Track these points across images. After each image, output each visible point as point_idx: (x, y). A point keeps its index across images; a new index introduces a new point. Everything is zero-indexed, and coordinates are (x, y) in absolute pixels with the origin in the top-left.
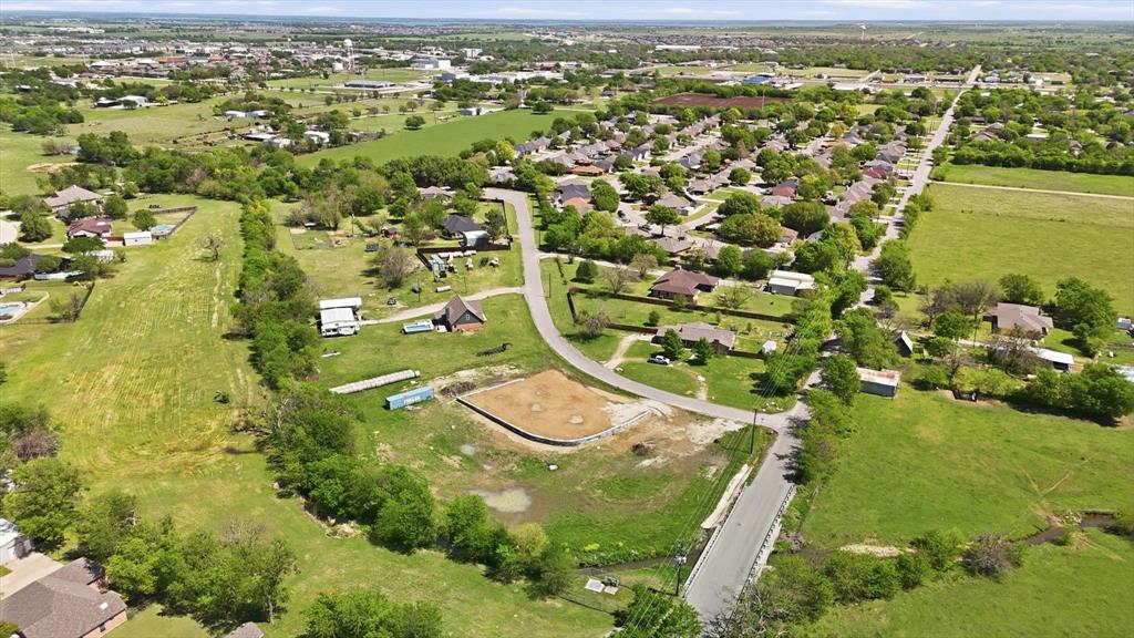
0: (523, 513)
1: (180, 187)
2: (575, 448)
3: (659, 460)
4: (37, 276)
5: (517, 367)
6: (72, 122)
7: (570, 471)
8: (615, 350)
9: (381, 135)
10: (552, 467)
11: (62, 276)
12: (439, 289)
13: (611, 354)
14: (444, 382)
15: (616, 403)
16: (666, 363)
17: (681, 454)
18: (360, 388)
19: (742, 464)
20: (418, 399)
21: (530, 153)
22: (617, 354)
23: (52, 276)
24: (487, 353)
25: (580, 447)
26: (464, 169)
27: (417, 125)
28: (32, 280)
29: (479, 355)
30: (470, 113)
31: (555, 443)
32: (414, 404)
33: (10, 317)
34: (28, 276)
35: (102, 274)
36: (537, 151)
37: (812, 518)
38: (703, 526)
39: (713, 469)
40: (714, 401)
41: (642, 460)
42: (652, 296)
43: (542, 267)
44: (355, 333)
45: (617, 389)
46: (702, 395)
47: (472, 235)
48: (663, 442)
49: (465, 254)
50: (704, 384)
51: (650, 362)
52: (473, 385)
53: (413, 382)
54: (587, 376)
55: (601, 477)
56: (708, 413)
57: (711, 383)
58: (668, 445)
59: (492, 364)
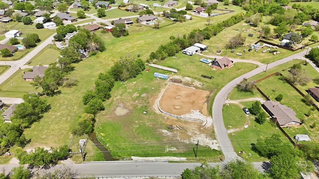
0: (116, 116)
1: (240, 4)
3: (169, 134)
4: (170, 18)
5: (203, 85)
7: (146, 117)
8: (242, 99)
10: (144, 112)
11: (173, 19)
12: (238, 54)
13: (238, 99)
14: (177, 77)
15: (200, 111)
16: (246, 113)
17: (178, 138)
18: (160, 68)
19: (185, 157)
20: (162, 77)
22: (240, 100)
24: (205, 77)
25: (162, 114)
28: (168, 19)
29: (202, 76)
32: (160, 78)
33: (149, 24)
34: (168, 17)
35: (181, 21)
38: (133, 157)
39: (175, 149)
40: (230, 135)
41: (166, 129)
42: (307, 91)
43: (290, 61)
44: (190, 55)
45: (211, 109)
46: (231, 131)
47: (285, 41)
48: (183, 131)
49: (273, 47)
50: (242, 129)
51: (243, 109)
52: (181, 82)
53: (173, 73)
54: (213, 100)
55: (147, 124)
56: (218, 137)
57: (246, 130)
58: (182, 133)
59: (199, 80)
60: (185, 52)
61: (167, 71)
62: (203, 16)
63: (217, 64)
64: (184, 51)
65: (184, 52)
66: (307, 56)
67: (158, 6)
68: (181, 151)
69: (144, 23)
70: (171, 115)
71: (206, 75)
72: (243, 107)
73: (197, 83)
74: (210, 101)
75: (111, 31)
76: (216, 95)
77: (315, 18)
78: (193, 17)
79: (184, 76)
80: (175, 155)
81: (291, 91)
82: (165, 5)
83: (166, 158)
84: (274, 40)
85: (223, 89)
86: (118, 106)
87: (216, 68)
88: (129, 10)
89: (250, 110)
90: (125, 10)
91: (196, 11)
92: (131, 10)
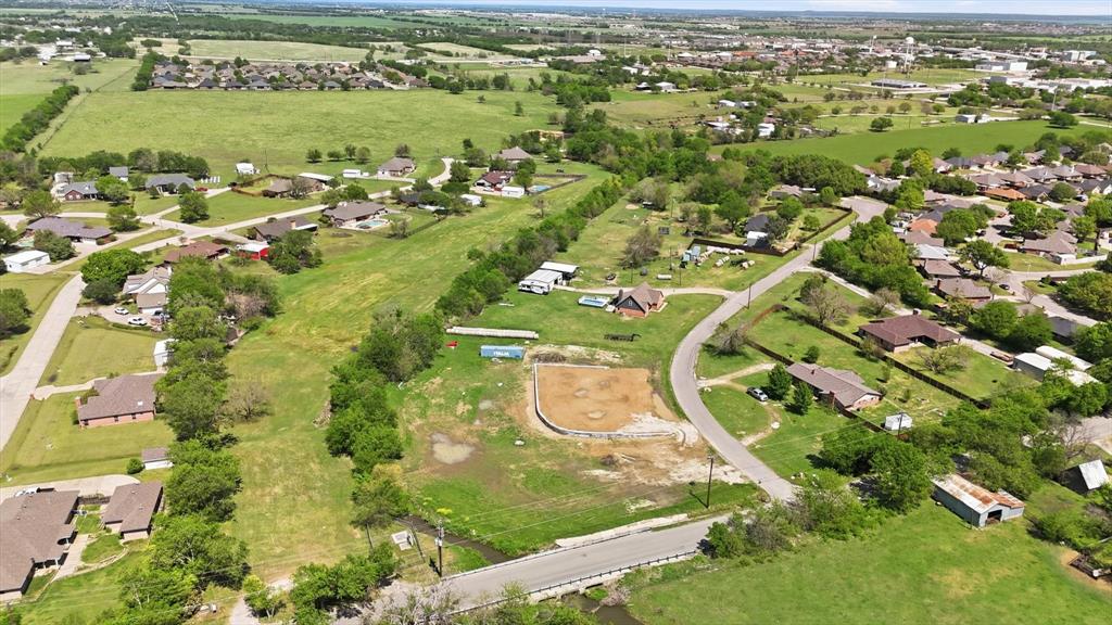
0: (446, 464)
1: (593, 158)
2: (560, 436)
3: (613, 475)
4: (420, 205)
5: (622, 357)
6: (601, 101)
7: (530, 451)
8: (732, 372)
9: (834, 133)
10: (518, 443)
11: (433, 208)
12: (660, 276)
13: (724, 374)
14: (545, 349)
15: (655, 415)
16: (759, 399)
17: (640, 479)
18: (484, 334)
19: (682, 512)
20: (507, 354)
21: (968, 167)
22: (729, 376)
23: (428, 207)
24: (615, 338)
25: (565, 437)
26: (836, 173)
27: (881, 127)
28: (416, 208)
29: (607, 337)
30: (966, 120)
31: (549, 426)
32: (501, 358)
34: (414, 204)
35: (457, 212)
36: (981, 166)
37: (664, 588)
38: (559, 542)
39: (648, 503)
40: (752, 449)
41: (599, 468)
42: (857, 334)
43: (787, 278)
44: (545, 293)
45: (676, 404)
46: (750, 440)
47: (753, 236)
48: (643, 463)
49: (732, 251)
50: (770, 431)
51: (748, 393)
52: (563, 359)
53: (527, 342)
54: (668, 384)
55: (543, 466)
56: (728, 458)
57: (778, 434)
58: (641, 467)
59: (606, 348)
60: (528, 287)
61: (510, 340)
62: (512, 195)
63: (631, 303)
64: (524, 286)
65: (526, 289)
66: (816, 264)
67: (359, 176)
68: (665, 502)
69: (352, 225)
70: (591, 435)
71: (613, 332)
72: (745, 388)
73: (608, 356)
74: (663, 388)
75: (263, 258)
76: (668, 373)
77: (787, 178)
78: (488, 201)
79: (562, 344)
80: (657, 514)
81: (826, 340)
82: (380, 173)
83: (640, 525)
84: (724, 236)
85: (676, 359)
86: (433, 443)
87: (630, 316)
88: (277, 194)
89: (764, 390)
90: (260, 195)
91: (487, 184)
92: (282, 193)
